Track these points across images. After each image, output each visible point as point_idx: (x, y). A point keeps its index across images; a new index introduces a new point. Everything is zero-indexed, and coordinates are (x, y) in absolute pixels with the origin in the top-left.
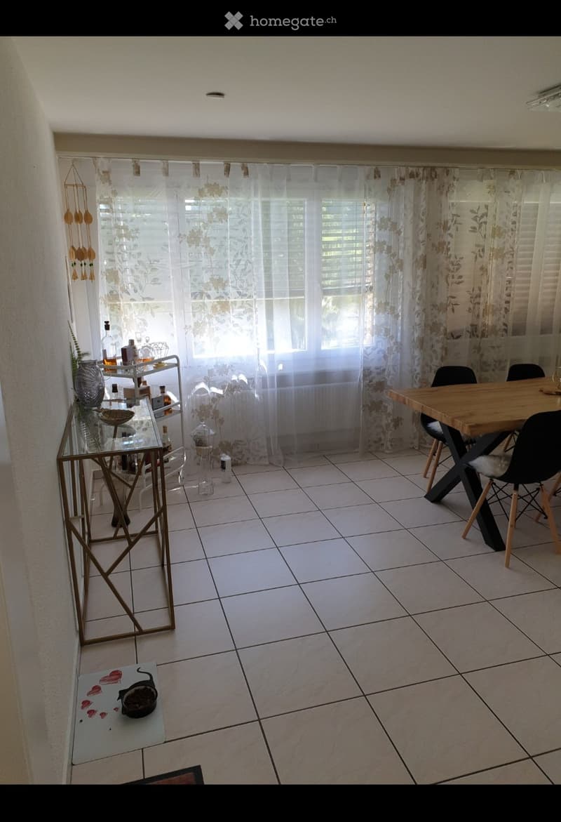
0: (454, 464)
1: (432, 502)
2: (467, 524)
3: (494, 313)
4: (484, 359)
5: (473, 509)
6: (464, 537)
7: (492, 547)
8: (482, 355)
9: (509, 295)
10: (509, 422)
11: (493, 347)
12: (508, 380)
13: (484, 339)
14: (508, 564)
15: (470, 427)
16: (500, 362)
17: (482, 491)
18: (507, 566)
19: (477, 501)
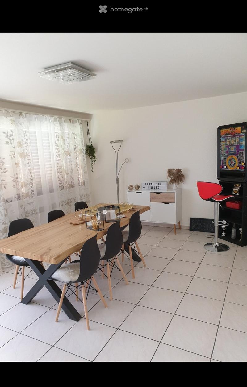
0: (39, 279)
1: (27, 304)
2: (58, 311)
3: (26, 186)
4: (26, 210)
5: (58, 303)
6: (57, 321)
7: (75, 320)
8: (24, 209)
9: (32, 176)
10: (71, 248)
11: (29, 203)
12: (49, 221)
13: (24, 200)
14: (89, 328)
15: (55, 259)
16: (34, 210)
17: (62, 292)
18: (89, 329)
19: (60, 298)
